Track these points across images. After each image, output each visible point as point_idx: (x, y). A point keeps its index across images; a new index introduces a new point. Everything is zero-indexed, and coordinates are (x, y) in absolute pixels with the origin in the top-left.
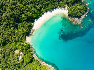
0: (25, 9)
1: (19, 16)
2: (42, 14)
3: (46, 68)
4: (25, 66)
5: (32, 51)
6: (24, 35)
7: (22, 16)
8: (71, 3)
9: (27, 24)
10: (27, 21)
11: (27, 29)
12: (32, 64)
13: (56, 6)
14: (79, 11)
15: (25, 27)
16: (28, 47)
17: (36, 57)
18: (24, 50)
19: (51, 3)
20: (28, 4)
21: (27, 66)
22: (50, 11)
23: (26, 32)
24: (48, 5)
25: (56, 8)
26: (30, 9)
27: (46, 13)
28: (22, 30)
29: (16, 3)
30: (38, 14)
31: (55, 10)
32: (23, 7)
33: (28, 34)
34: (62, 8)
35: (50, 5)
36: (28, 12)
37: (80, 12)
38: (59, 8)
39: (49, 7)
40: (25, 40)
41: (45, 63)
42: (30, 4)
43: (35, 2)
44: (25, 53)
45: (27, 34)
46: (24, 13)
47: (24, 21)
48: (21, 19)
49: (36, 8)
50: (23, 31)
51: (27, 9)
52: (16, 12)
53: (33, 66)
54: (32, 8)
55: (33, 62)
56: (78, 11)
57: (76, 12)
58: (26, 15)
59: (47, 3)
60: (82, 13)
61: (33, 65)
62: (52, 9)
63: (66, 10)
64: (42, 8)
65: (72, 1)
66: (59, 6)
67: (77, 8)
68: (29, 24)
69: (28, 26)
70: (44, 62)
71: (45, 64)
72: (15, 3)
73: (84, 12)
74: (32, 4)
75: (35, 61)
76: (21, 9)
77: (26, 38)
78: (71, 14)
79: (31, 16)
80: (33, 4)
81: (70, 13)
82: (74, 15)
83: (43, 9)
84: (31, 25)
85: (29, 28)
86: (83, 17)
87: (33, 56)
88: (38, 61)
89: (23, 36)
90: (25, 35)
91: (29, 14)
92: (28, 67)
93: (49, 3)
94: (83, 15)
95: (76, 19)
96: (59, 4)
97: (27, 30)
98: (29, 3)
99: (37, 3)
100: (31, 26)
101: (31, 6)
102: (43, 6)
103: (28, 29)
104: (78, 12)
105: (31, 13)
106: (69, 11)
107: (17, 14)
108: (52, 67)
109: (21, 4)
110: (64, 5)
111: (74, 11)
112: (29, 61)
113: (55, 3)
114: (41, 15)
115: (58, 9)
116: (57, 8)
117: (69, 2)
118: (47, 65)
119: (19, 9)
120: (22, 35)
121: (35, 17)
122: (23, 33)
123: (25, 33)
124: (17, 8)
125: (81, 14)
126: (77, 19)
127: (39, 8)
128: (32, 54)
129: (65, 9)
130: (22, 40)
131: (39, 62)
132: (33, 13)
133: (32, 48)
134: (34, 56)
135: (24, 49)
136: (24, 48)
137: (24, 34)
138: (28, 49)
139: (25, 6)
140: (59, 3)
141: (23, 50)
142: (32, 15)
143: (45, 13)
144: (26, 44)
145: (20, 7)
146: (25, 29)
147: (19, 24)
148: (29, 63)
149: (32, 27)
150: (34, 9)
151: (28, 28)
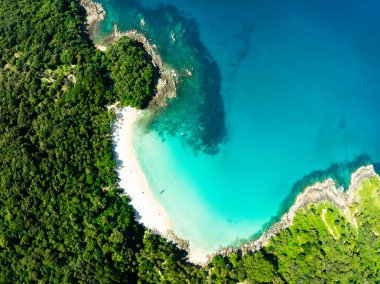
0: (96, 246)
1: (115, 271)
2: (121, 196)
3: (305, 212)
4: (283, 280)
5: (239, 252)
6: (182, 269)
7: (119, 263)
8: (104, 93)
9: (147, 250)
10: (137, 250)
11: (162, 253)
12: (281, 259)
13: (105, 143)
14: (137, 71)
15: (155, 260)
16: (222, 260)
17: (260, 239)
18: (232, 276)
19: (92, 157)
20: (81, 234)
21: (284, 275)
22: (117, 168)
23: (174, 259)
24: (95, 170)
25: (111, 145)
26: (99, 232)
27: (120, 179)
28: (162, 270)
29: (73, 271)
30: (119, 207)
31: (117, 150)
32: (91, 252)
33: (179, 254)
34: (116, 124)
35: (98, 164)
36: (107, 241)
37: (140, 68)
38: (114, 134)
39: (103, 167)
40: (198, 267)
41: (285, 215)
42: (83, 227)
43: (79, 211)
44: (241, 275)
45: (179, 259)
46: (109, 255)
47: (134, 258)
48: (126, 266)
49: (101, 211)
50: (167, 268)
51: (99, 240)
52: (101, 276)
53: (290, 254)
54: (96, 225)
55: (275, 253)
56: (135, 75)
57: (136, 82)
58: (118, 249)
59: (88, 171)
60: (145, 62)
61: (286, 255)
62: (111, 159)
63: (123, 112)
64: (101, 190)
65: (100, 88)
66: (106, 133)
67: (125, 74)
68: (148, 245)
69: (155, 248)
70: (284, 218)
71: (291, 214)
72: (72, 275)
73: (141, 53)
74: (85, 222)
75: (274, 245)
76: (93, 260)
77: (192, 265)
78: (143, 101)
79: (124, 233)
80: (85, 217)
81: (137, 103)
82: (147, 92)
83: (107, 189)
84: (150, 238)
85: (160, 246)
86: (156, 59)
87: (256, 251)
88: (274, 236)
89: (185, 272)
90: (183, 266)
91: (116, 237)
92: (288, 270)
93: (91, 165)
94: (151, 59)
95: (161, 84)
96: (99, 134)
97: (168, 255)
98: (80, 230)
99: (85, 204)
100: (154, 238)
101: (91, 226)
102: (97, 187)
103: (165, 252)
104: (140, 76)
105: (115, 230)
106: (128, 104)
107: (108, 275)
108: (306, 192)
109: (77, 257)
110: (107, 117)
111: (134, 88)
112: (268, 266)
113: (95, 144)
114: (124, 199)
115: (115, 139)
116: (111, 142)
117: (102, 97)
118: (293, 209)
119: (93, 268)
120: (181, 275)
121: (127, 220)
122: (175, 269)
123: (176, 264)
124: (90, 274)
125: (149, 65)
126: (160, 80)
127: (100, 200)
128: (250, 253)
129: (121, 116)
130: (195, 277)
131: (278, 235)
132: (115, 226)
133: (230, 250)
134: (256, 246)
135: (228, 277)
136: (223, 274)
137: (178, 266)
138: (231, 264)
139: (85, 244)
140: (96, 131)
141: (231, 279)
142: (119, 230)
143: (122, 185)
144: (211, 266)
145: (86, 263)
146: (162, 261)
147: (143, 276)
148: (277, 269)
149: (158, 236)
150: (102, 220)
151: (162, 250)
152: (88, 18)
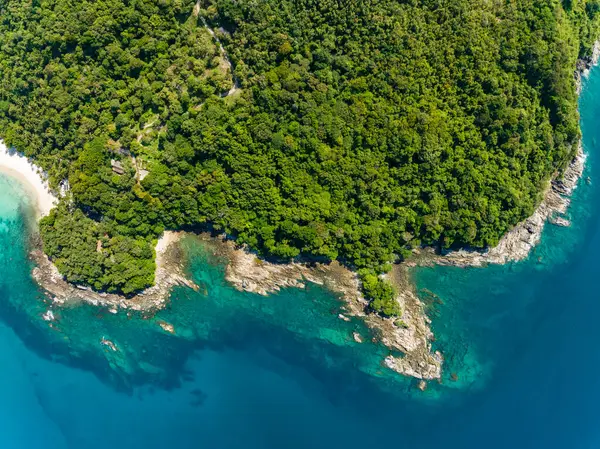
31: (25, 159)
63: (56, 199)
86: (92, 297)
115: (34, 165)
126: (61, 275)
152: (253, 256)
